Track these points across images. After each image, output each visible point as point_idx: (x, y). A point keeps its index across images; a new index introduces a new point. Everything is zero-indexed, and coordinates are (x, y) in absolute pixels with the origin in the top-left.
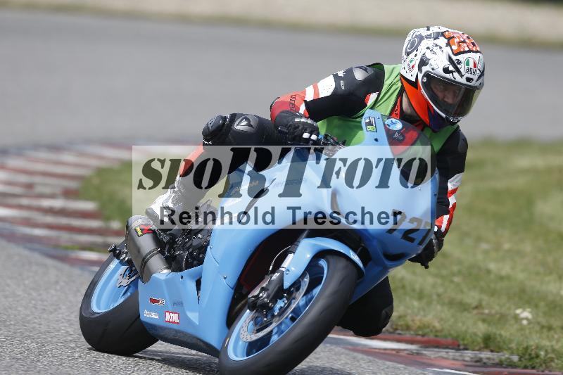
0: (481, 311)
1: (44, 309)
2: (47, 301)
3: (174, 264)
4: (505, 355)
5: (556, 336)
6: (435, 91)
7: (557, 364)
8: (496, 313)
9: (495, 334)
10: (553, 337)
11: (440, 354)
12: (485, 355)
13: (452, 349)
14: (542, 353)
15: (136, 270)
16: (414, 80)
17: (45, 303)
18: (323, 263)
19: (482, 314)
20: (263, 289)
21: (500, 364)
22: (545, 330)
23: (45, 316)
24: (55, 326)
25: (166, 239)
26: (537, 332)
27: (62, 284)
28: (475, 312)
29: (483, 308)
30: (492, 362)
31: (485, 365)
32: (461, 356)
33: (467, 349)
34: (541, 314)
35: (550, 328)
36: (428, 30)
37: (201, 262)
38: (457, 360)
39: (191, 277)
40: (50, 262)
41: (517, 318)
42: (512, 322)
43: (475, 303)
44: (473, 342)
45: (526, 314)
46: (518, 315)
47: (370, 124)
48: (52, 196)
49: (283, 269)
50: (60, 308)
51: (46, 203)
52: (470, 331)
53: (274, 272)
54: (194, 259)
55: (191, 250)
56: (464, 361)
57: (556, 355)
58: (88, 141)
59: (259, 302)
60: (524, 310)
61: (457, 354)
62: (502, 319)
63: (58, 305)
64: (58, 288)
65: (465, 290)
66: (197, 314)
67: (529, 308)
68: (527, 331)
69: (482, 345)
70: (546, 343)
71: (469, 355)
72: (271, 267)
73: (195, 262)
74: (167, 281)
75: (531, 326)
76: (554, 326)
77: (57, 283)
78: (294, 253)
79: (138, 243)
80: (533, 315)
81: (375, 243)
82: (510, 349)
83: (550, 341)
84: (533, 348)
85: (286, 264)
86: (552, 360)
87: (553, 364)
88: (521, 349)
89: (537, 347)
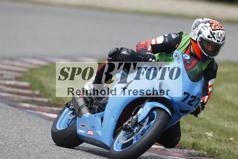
0: (191, 133)
1: (7, 127)
2: (8, 124)
3: (92, 111)
4: (201, 152)
5: (223, 144)
6: (204, 45)
7: (223, 156)
8: (198, 134)
9: (197, 142)
10: (221, 144)
11: (174, 151)
12: (193, 151)
13: (179, 148)
14: (217, 151)
15: (76, 113)
16: (195, 40)
17: (7, 125)
18: (155, 112)
19: (192, 134)
20: (129, 122)
21: (199, 155)
22: (218, 141)
23: (7, 130)
24: (11, 134)
25: (89, 100)
26: (214, 142)
27: (14, 117)
28: (189, 133)
29: (192, 132)
30: (196, 154)
31: (193, 156)
32: (182, 151)
33: (185, 149)
34: (216, 135)
35: (220, 141)
36: (203, 19)
37: (104, 110)
38: (181, 153)
39: (99, 116)
40: (9, 107)
41: (206, 136)
42: (204, 137)
43: (189, 129)
44: (188, 146)
45: (210, 134)
46: (207, 135)
47: (176, 56)
48: (11, 80)
49: (138, 114)
50: (14, 127)
51: (8, 82)
52: (186, 141)
53: (134, 115)
54: (101, 109)
55: (99, 105)
56: (184, 153)
57: (222, 152)
58: (26, 57)
59: (127, 127)
60: (210, 133)
61: (181, 151)
62: (200, 136)
63: (13, 126)
64: (13, 118)
65: (185, 123)
66: (101, 132)
67: (212, 132)
68: (211, 142)
69: (191, 147)
70: (218, 147)
71: (186, 151)
72: (133, 113)
73: (101, 110)
74: (89, 118)
75: (212, 139)
76: (222, 140)
77: (12, 116)
78: (143, 108)
79: (77, 101)
80: (213, 135)
81: (176, 105)
82: (203, 149)
83: (220, 146)
84: (213, 149)
85: (139, 112)
86: (221, 154)
87: (221, 156)
88: (208, 149)
89: (215, 149)
